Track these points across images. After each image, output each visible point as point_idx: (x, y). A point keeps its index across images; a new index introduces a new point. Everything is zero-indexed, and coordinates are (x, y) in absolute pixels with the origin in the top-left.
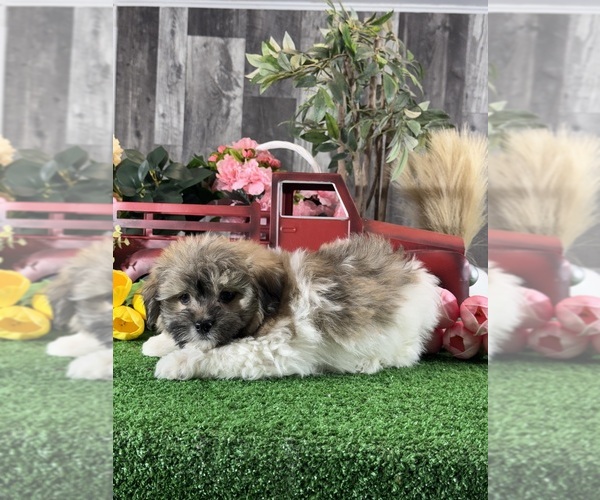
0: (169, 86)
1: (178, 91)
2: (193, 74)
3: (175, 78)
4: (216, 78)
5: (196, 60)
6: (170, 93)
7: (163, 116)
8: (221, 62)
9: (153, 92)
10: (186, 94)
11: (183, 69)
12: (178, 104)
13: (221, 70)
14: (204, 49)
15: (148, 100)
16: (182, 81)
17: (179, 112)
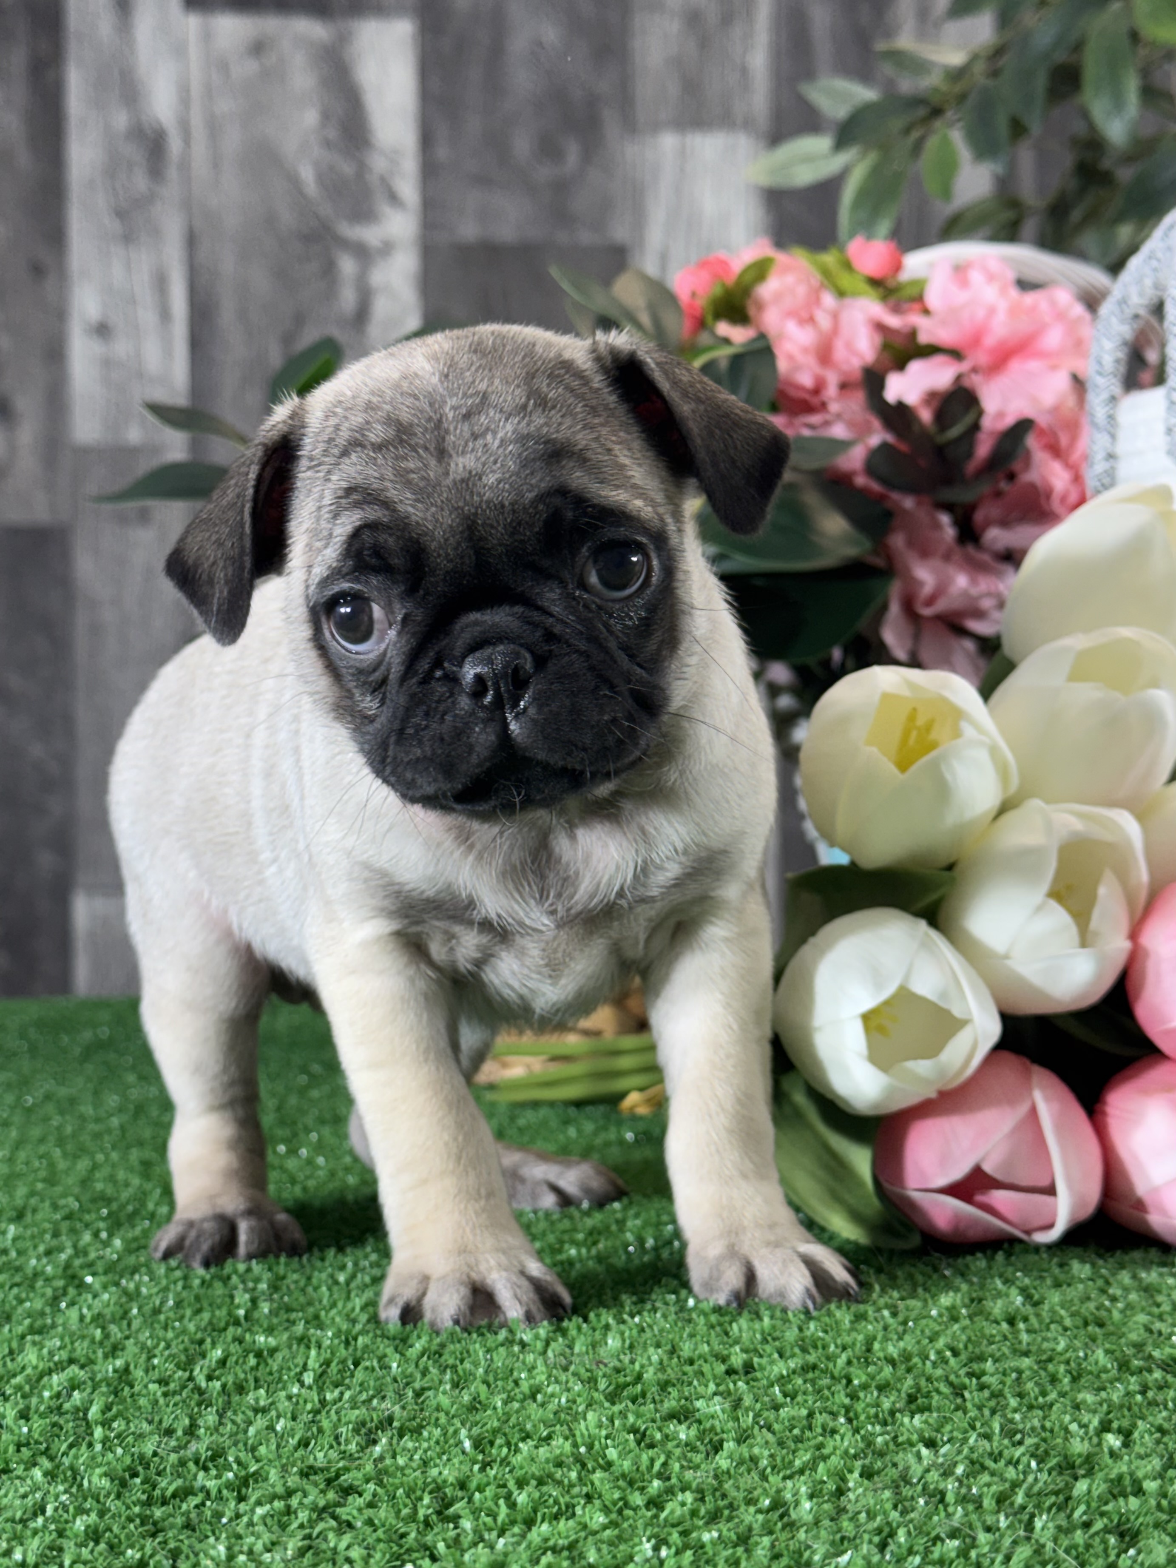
0: (120, 214)
1: (156, 233)
2: (216, 164)
3: (140, 182)
4: (307, 174)
5: (225, 105)
6: (128, 238)
7: (102, 330)
8: (326, 116)
9: (55, 238)
10: (191, 241)
11: (175, 145)
12: (161, 283)
13: (327, 144)
14: (251, 67)
15: (38, 271)
16: (172, 190)
17: (165, 315)
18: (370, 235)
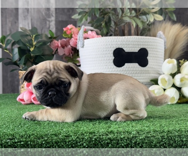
1: (28, 19)
2: (34, 12)
3: (26, 14)
4: (44, 13)
6: (25, 19)
9: (17, 19)
11: (30, 10)
12: (28, 24)
16: (30, 14)
18: (50, 19)
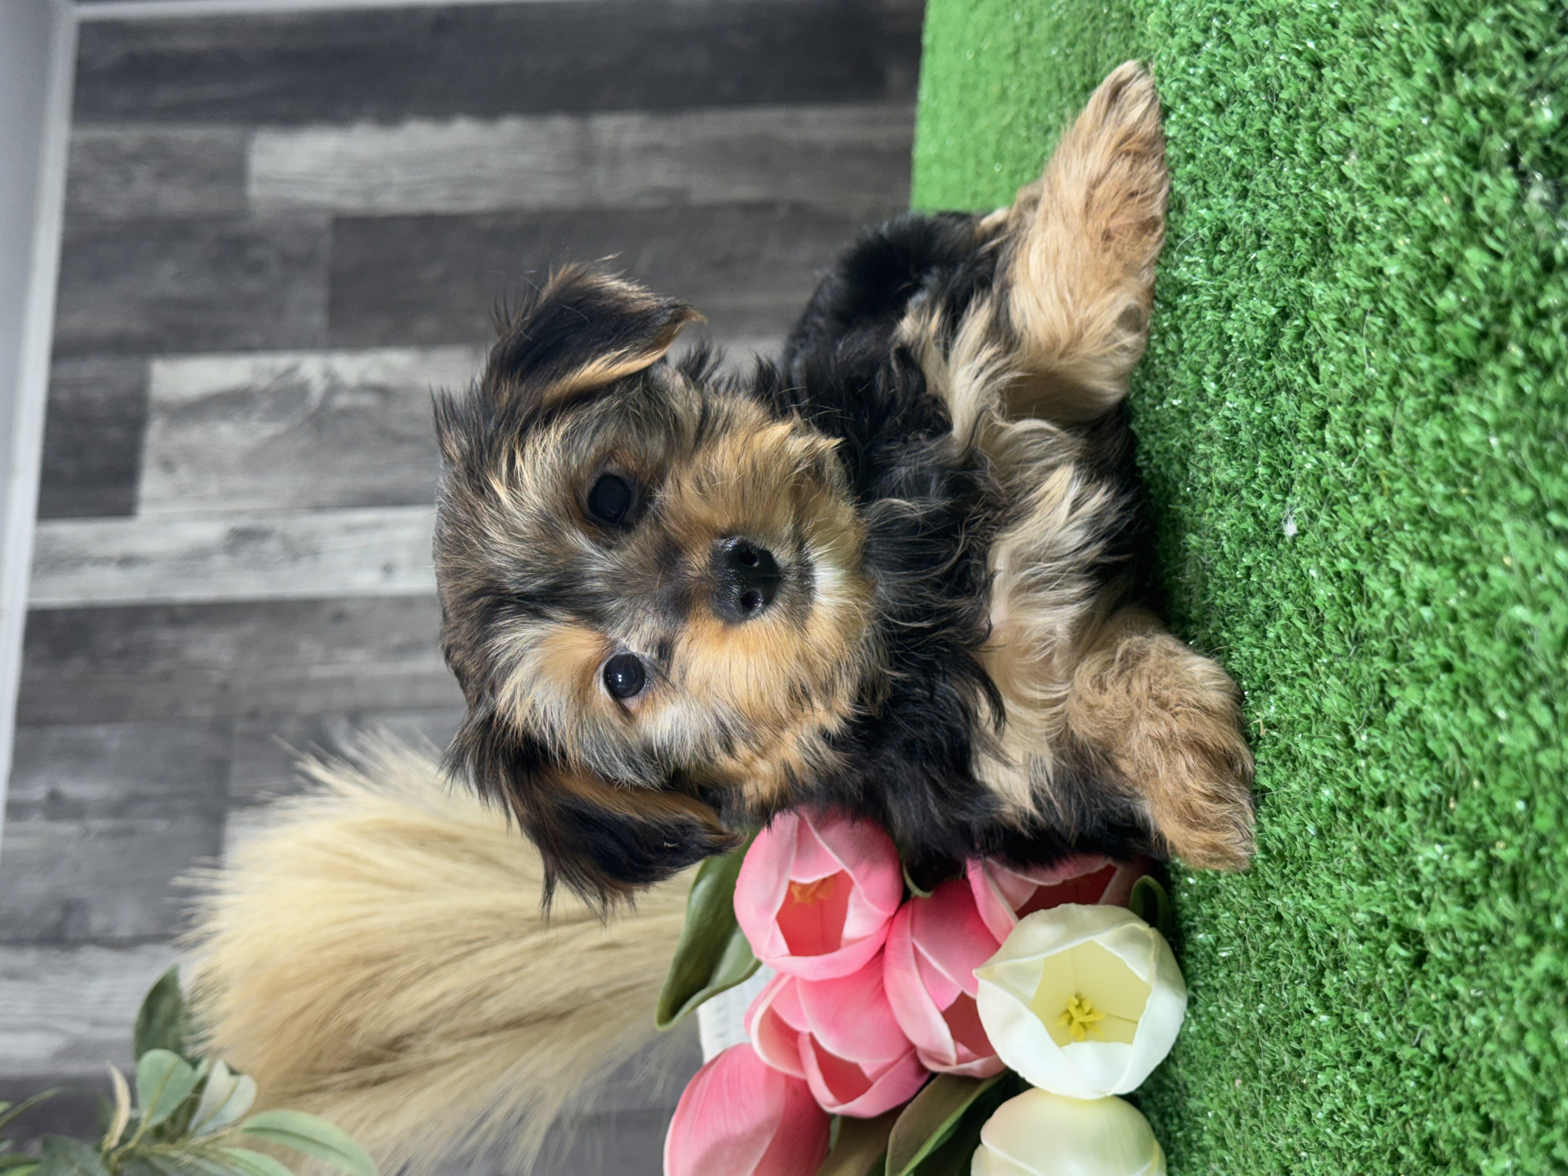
0: (296, 558)
1: (311, 534)
2: (258, 492)
4: (269, 430)
5: (212, 487)
6: (315, 553)
7: (388, 569)
8: (225, 418)
10: (319, 508)
11: (243, 522)
13: (247, 416)
14: (182, 470)
15: (339, 617)
17: (377, 526)
18: (318, 386)
